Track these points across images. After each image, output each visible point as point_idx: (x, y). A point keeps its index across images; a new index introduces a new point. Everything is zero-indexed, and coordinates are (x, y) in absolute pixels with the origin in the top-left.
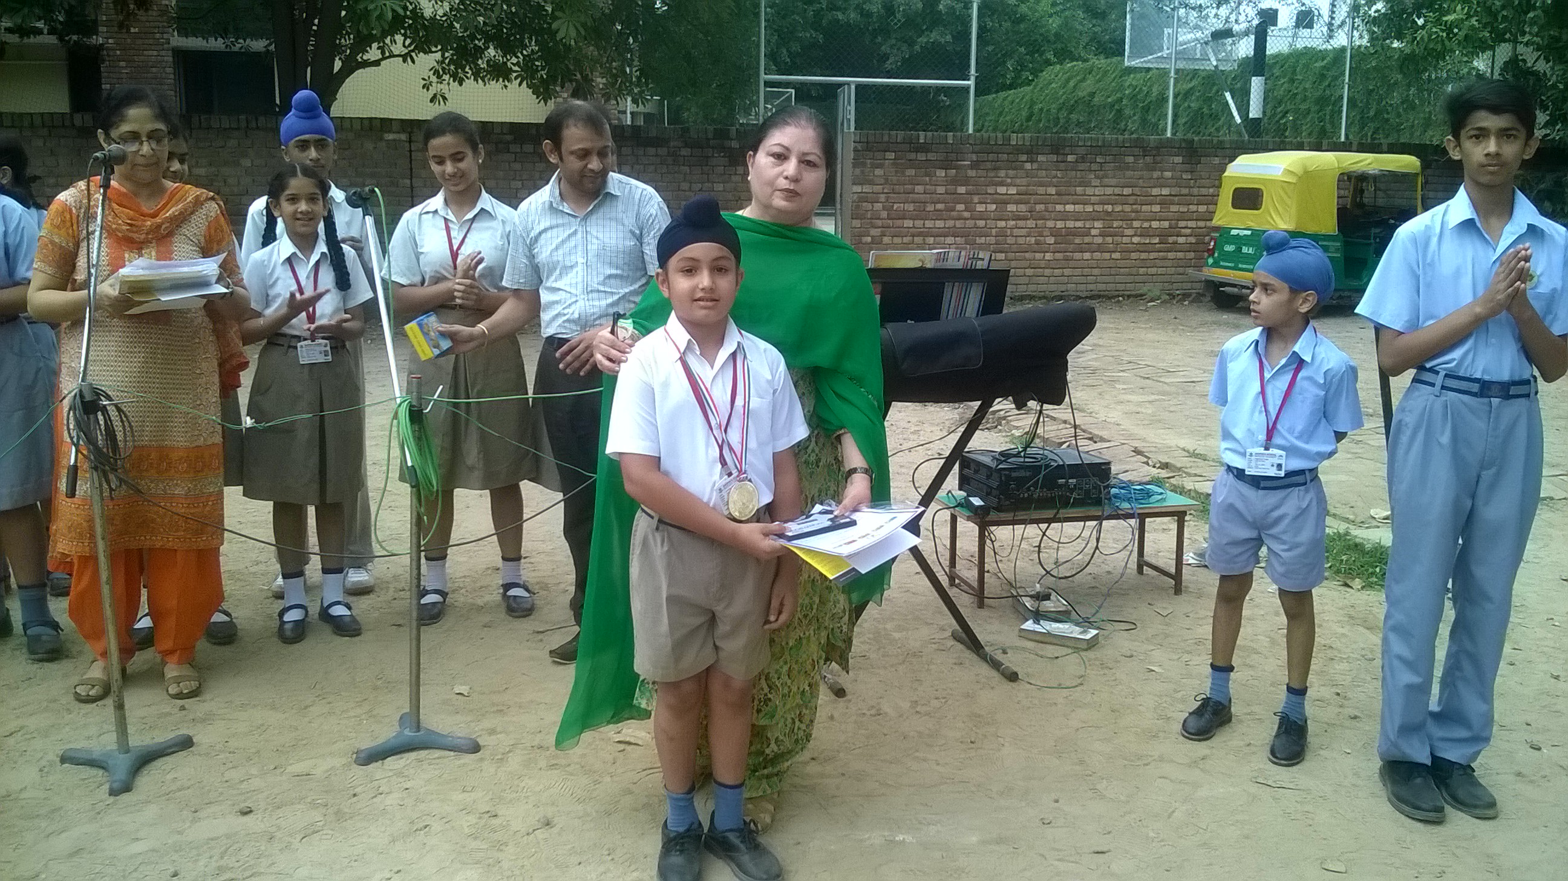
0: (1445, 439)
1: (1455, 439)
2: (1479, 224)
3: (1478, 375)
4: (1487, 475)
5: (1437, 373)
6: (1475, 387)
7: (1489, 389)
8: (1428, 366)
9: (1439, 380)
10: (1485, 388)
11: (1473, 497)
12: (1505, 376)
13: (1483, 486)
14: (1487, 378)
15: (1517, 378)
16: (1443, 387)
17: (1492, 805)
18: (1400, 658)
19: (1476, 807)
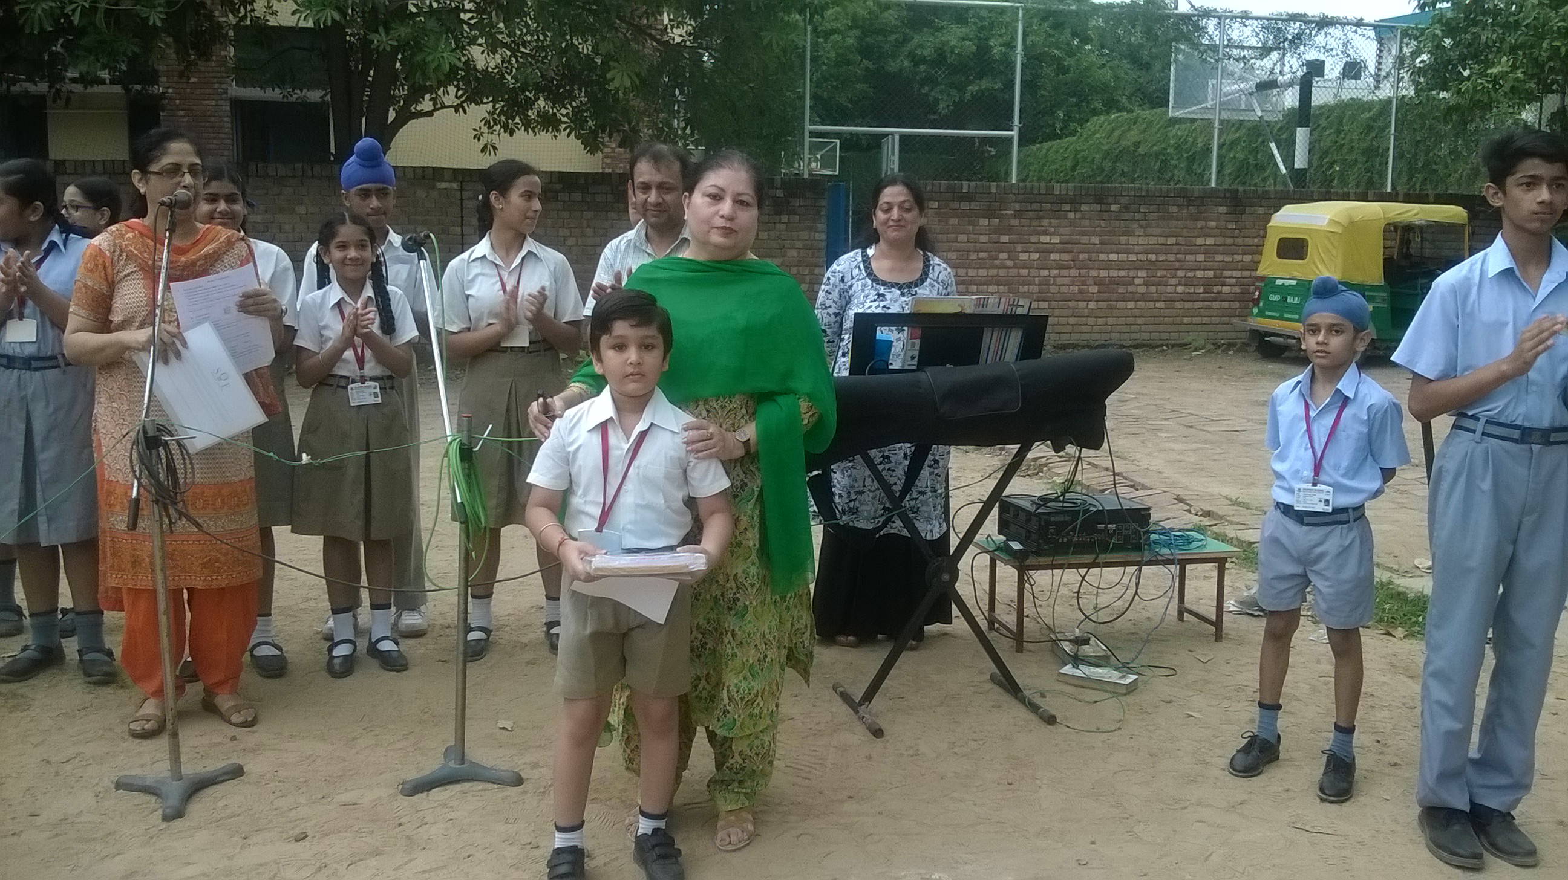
0: (1486, 485)
1: (1496, 484)
2: (1517, 273)
3: (1519, 422)
4: (1528, 521)
5: (1478, 419)
6: (1516, 434)
7: (1530, 436)
8: (1470, 413)
9: (1480, 427)
10: (1526, 435)
11: (1515, 542)
12: (1546, 423)
13: (1523, 534)
14: (1527, 424)
15: (1557, 424)
16: (1484, 434)
17: (1533, 852)
18: (1439, 703)
19: (1515, 854)
